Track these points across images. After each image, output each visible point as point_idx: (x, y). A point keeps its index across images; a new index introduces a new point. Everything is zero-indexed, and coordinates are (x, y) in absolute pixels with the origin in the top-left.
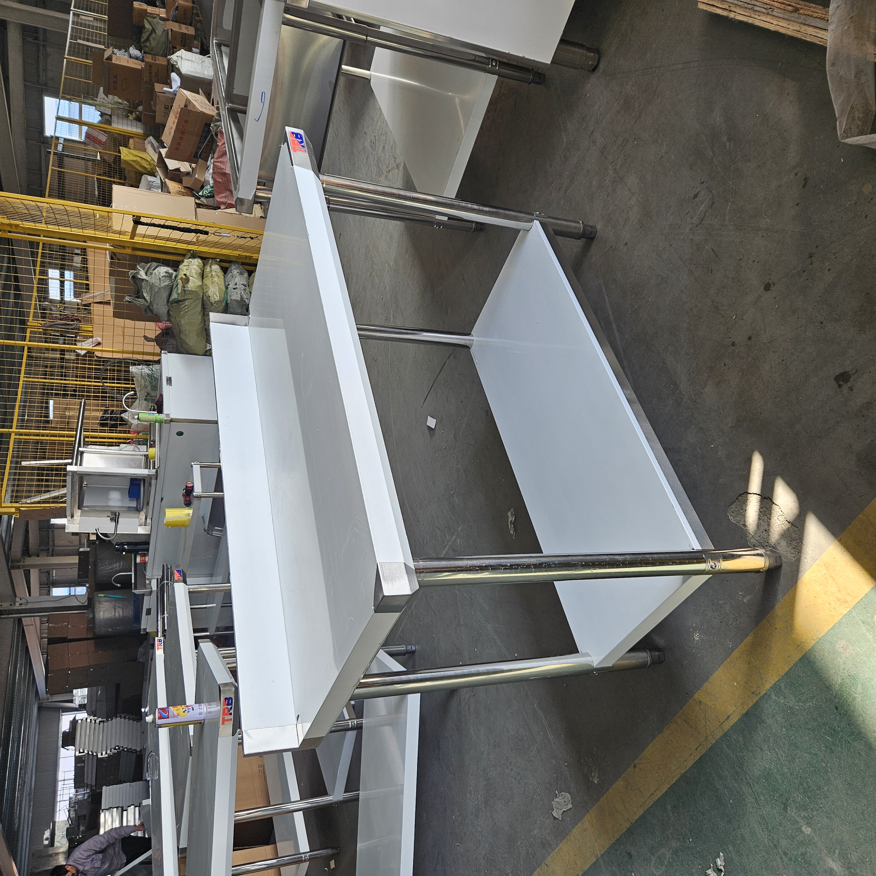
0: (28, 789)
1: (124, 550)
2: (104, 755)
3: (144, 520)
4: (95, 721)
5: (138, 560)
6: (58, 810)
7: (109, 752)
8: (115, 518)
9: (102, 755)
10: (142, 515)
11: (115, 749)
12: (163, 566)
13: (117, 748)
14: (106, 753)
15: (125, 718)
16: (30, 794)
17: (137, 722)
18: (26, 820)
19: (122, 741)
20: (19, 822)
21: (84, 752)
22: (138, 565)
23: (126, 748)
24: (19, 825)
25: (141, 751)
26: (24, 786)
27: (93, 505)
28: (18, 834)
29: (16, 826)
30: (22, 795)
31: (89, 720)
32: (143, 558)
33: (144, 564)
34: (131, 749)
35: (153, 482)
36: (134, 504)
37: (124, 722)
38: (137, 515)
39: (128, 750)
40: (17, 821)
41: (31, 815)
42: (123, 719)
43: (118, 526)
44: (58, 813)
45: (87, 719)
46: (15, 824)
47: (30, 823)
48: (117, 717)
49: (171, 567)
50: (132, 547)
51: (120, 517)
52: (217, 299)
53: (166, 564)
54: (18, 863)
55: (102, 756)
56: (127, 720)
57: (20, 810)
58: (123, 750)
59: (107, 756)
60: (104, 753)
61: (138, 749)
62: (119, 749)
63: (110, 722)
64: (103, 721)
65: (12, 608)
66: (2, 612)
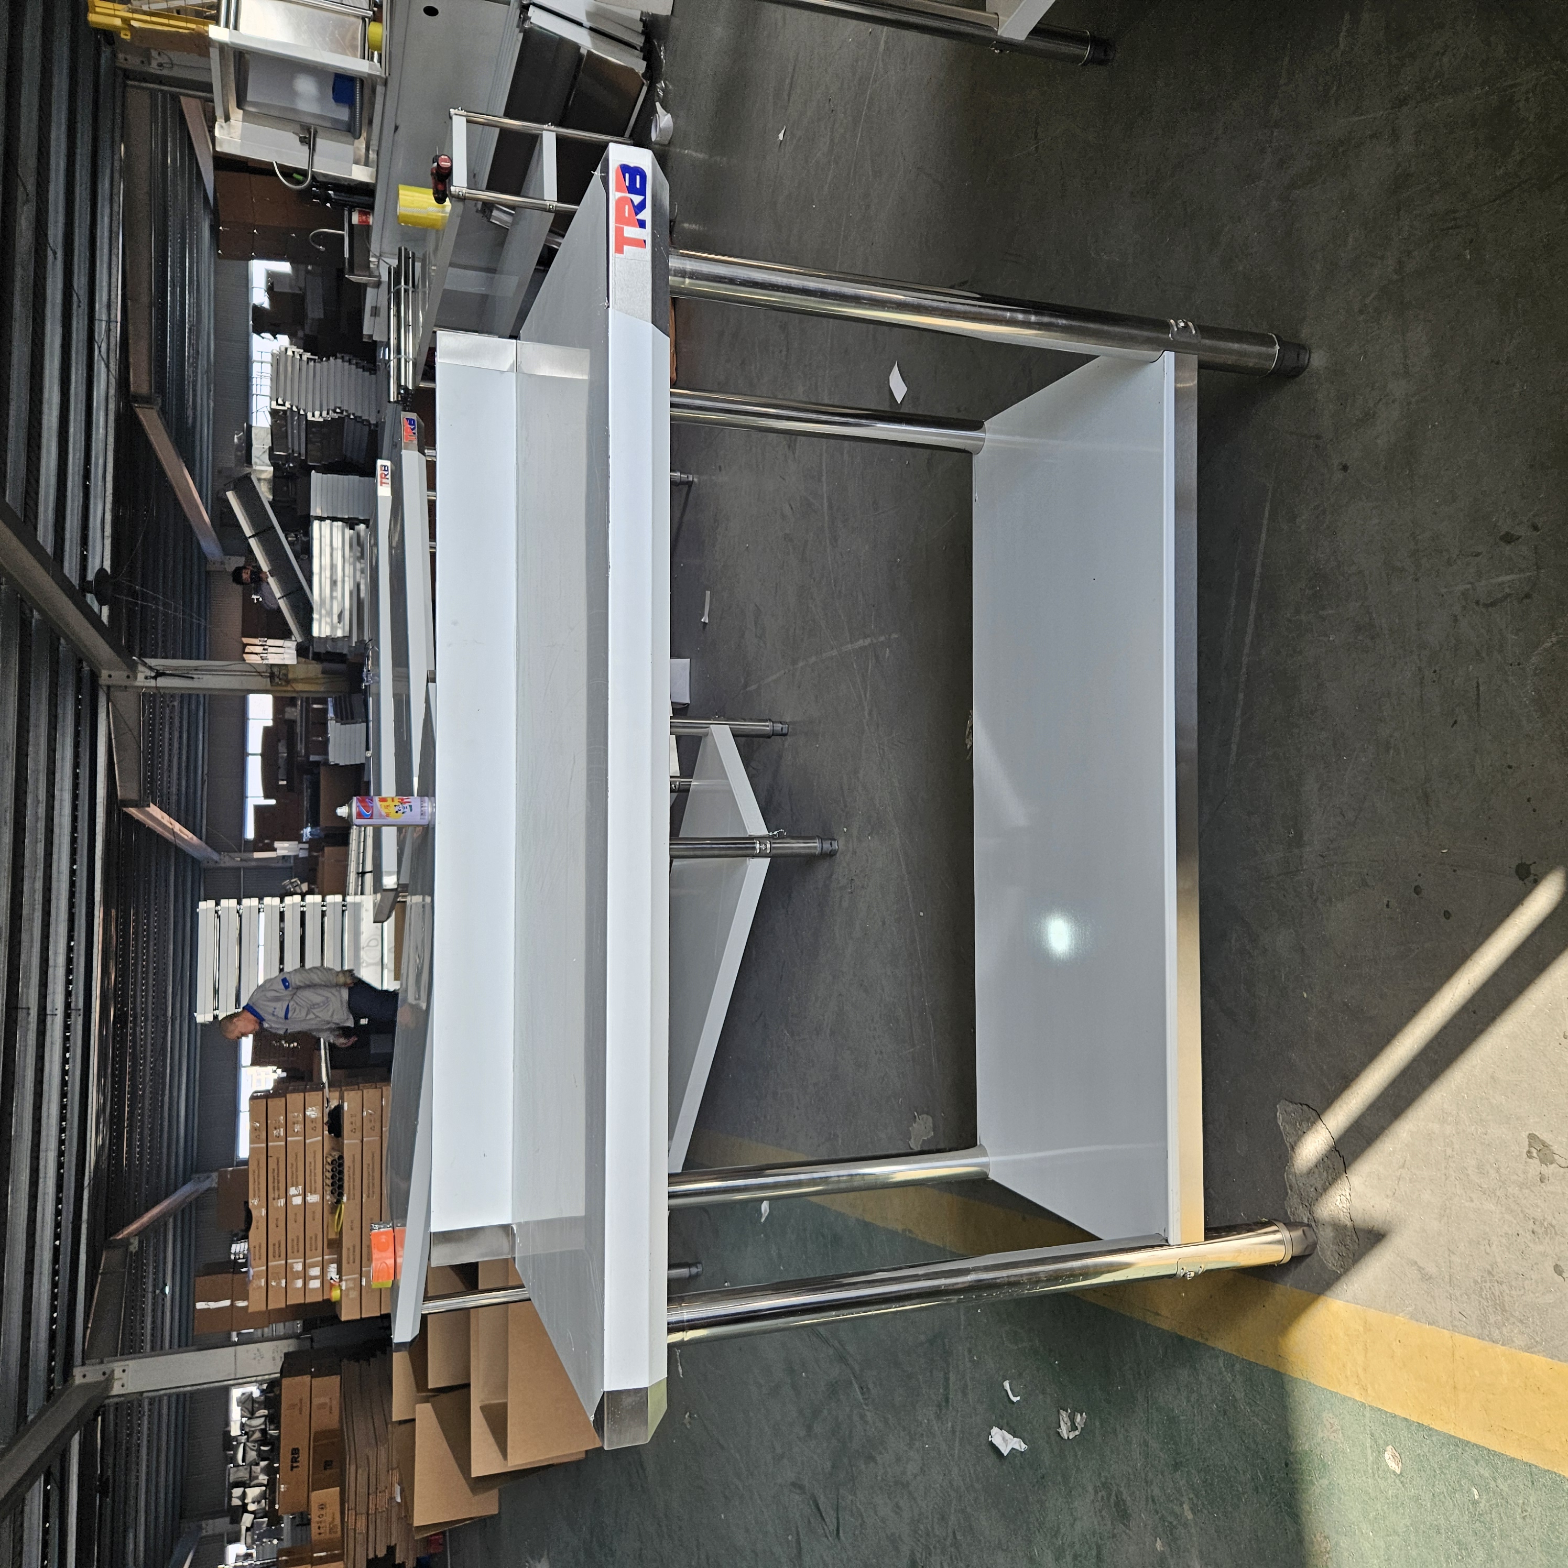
0: (205, 362)
1: (328, 199)
2: (317, 418)
3: (364, 151)
4: (301, 356)
5: (356, 218)
6: (254, 410)
7: (324, 413)
8: (308, 139)
9: (313, 416)
10: (361, 144)
11: (335, 411)
12: (400, 250)
13: (338, 410)
14: (321, 415)
15: (350, 362)
16: (208, 372)
17: (371, 374)
18: (205, 411)
19: (346, 402)
20: (194, 414)
21: (284, 405)
22: (356, 230)
23: (353, 414)
24: (194, 419)
25: (376, 425)
26: (197, 359)
27: (266, 101)
28: (194, 433)
29: (190, 420)
30: (195, 373)
31: (290, 353)
32: (364, 217)
33: (365, 230)
34: (360, 417)
35: (380, 89)
36: (343, 114)
37: (350, 370)
38: (350, 139)
39: (356, 417)
40: (190, 412)
41: (212, 405)
42: (347, 364)
43: (315, 157)
44: (254, 415)
45: (286, 349)
46: (187, 418)
47: (211, 416)
48: (336, 358)
49: (413, 254)
50: (343, 197)
51: (318, 135)
53: (406, 249)
54: (198, 479)
55: (313, 419)
56: (353, 367)
57: (195, 396)
58: (348, 416)
59: (321, 420)
60: (317, 413)
61: (373, 422)
62: (342, 413)
63: (325, 364)
64: (314, 360)
65: (145, 69)
66: (128, 74)
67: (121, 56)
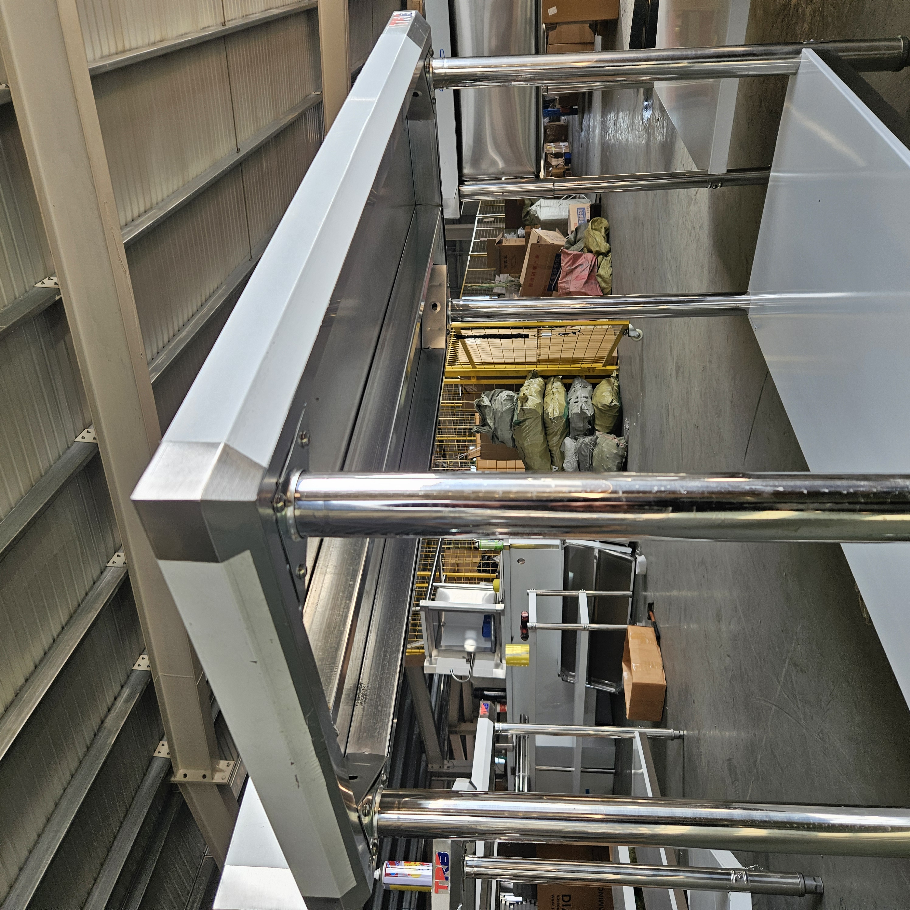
3: (499, 661)
8: (471, 658)
10: (497, 657)
27: (450, 644)
32: (503, 707)
35: (502, 618)
36: (488, 645)
38: (491, 657)
43: (474, 668)
51: (475, 658)
52: (556, 414)
65: (441, 770)
66: (433, 774)
67: (430, 766)
